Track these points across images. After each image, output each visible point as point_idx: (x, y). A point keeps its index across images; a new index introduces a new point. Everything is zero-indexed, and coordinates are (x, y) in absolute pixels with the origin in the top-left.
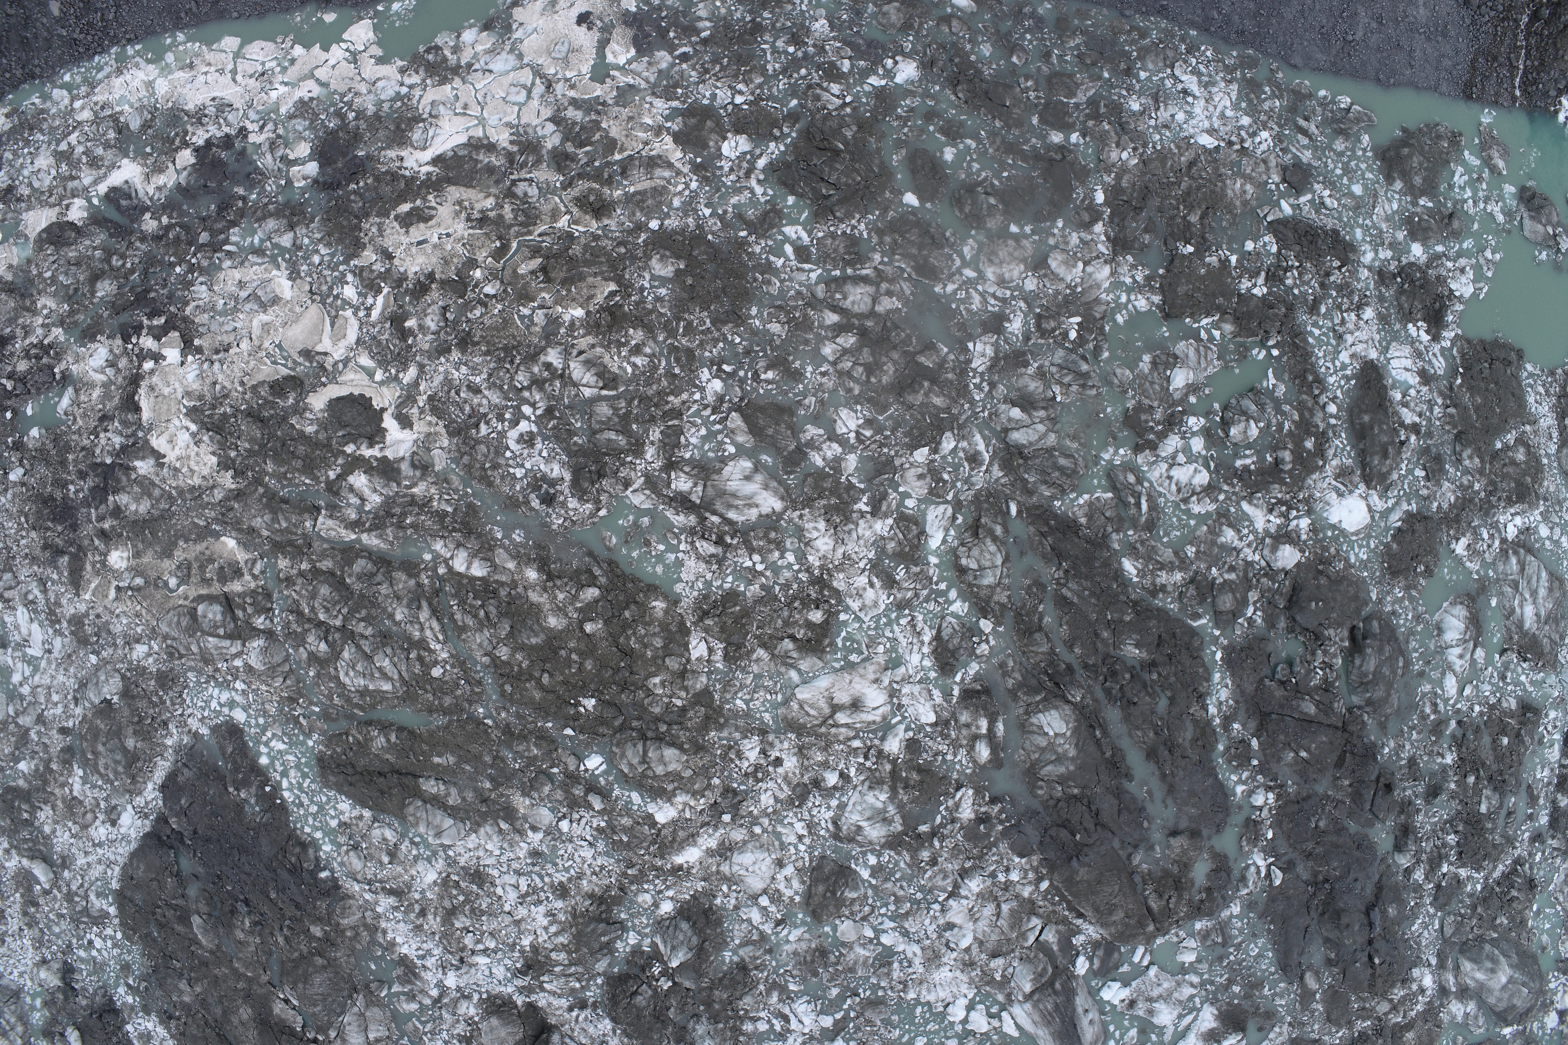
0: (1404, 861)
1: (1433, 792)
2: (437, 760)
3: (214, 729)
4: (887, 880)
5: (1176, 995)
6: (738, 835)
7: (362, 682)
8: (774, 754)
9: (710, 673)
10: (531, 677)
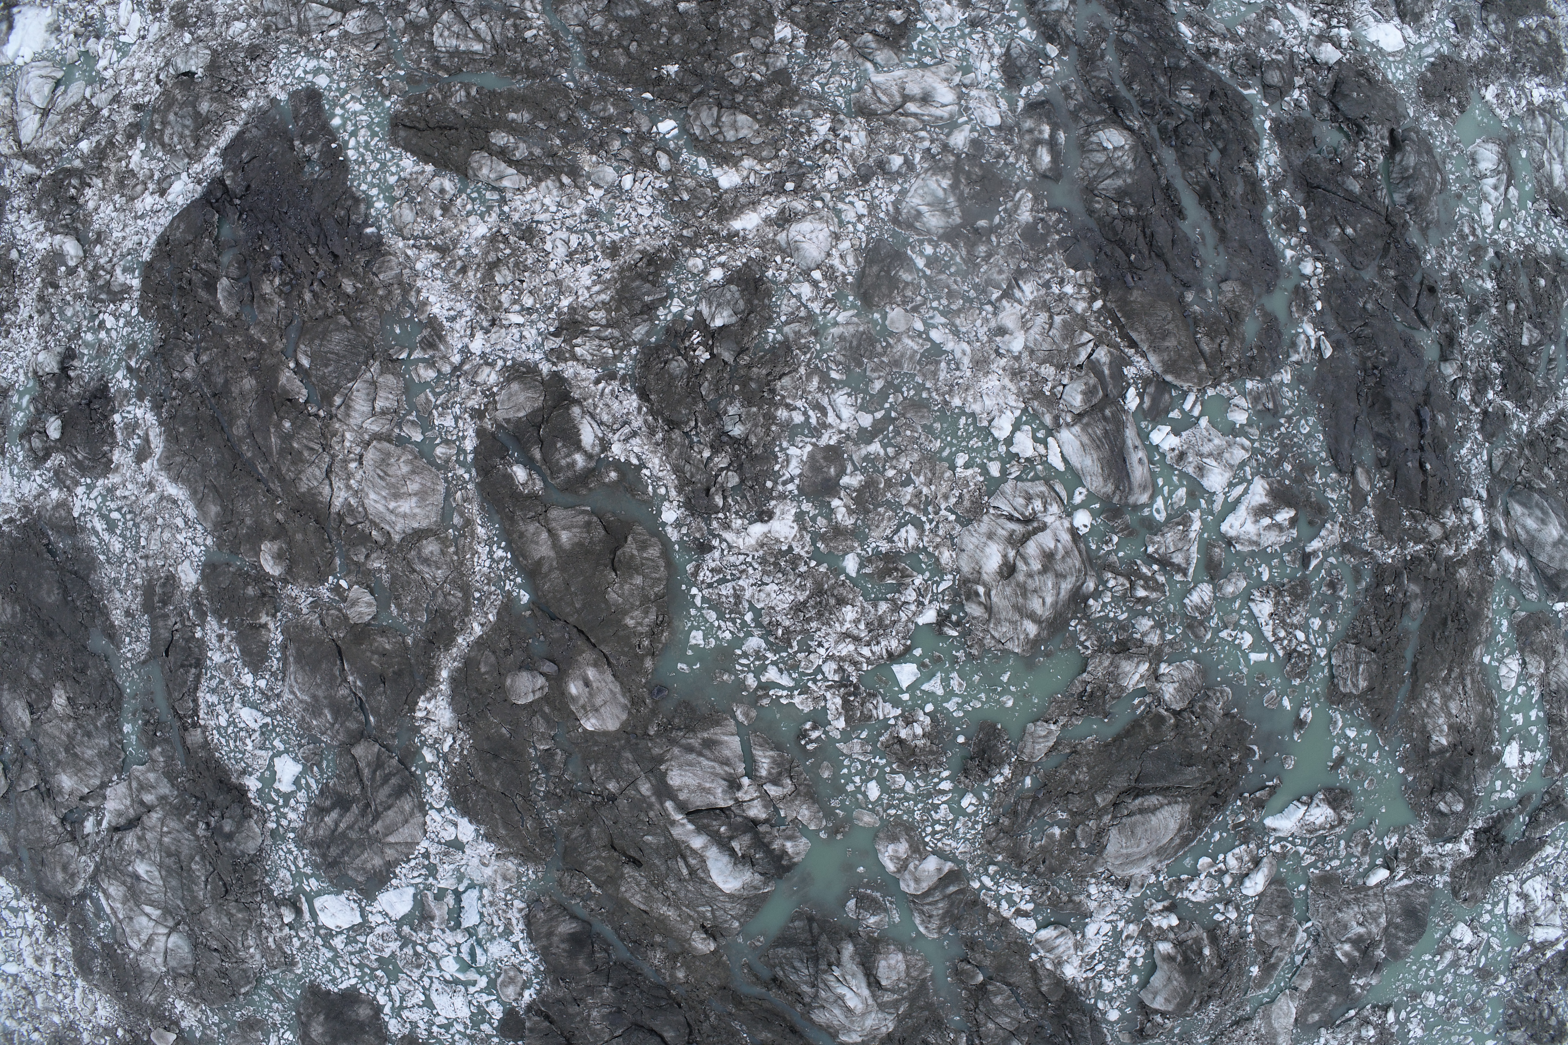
0: (1450, 370)
1: (1475, 310)
2: (512, 115)
3: (293, 95)
4: (941, 272)
5: (1226, 455)
6: (799, 205)
7: (454, 42)
8: (843, 133)
9: (790, 57)
10: (620, 46)
